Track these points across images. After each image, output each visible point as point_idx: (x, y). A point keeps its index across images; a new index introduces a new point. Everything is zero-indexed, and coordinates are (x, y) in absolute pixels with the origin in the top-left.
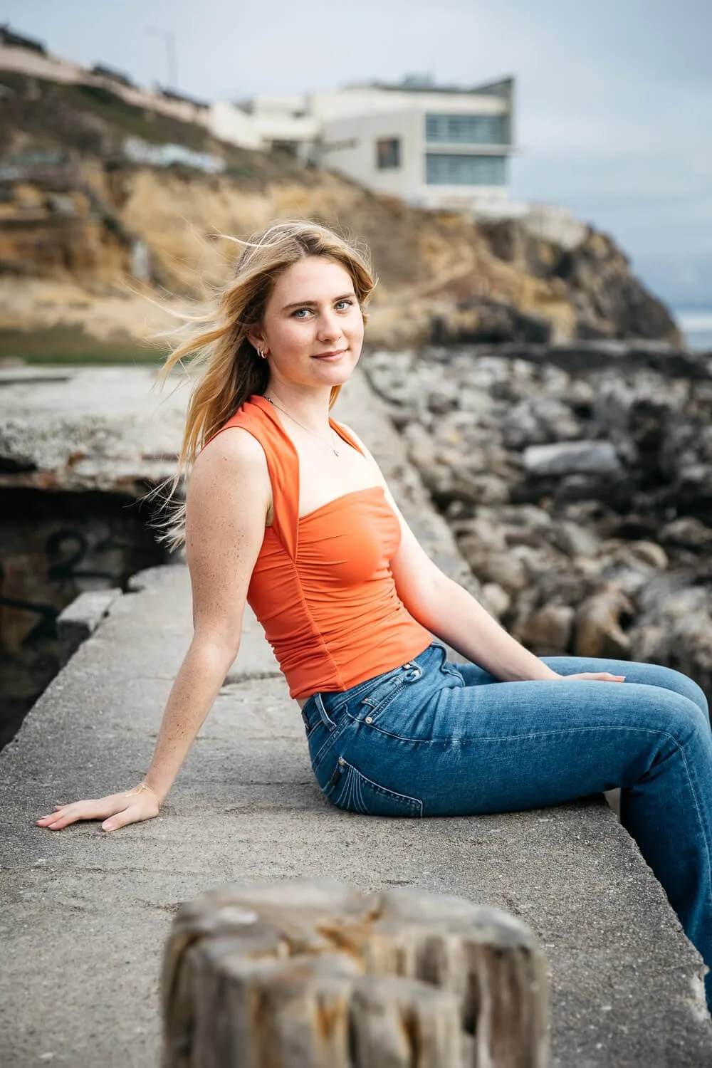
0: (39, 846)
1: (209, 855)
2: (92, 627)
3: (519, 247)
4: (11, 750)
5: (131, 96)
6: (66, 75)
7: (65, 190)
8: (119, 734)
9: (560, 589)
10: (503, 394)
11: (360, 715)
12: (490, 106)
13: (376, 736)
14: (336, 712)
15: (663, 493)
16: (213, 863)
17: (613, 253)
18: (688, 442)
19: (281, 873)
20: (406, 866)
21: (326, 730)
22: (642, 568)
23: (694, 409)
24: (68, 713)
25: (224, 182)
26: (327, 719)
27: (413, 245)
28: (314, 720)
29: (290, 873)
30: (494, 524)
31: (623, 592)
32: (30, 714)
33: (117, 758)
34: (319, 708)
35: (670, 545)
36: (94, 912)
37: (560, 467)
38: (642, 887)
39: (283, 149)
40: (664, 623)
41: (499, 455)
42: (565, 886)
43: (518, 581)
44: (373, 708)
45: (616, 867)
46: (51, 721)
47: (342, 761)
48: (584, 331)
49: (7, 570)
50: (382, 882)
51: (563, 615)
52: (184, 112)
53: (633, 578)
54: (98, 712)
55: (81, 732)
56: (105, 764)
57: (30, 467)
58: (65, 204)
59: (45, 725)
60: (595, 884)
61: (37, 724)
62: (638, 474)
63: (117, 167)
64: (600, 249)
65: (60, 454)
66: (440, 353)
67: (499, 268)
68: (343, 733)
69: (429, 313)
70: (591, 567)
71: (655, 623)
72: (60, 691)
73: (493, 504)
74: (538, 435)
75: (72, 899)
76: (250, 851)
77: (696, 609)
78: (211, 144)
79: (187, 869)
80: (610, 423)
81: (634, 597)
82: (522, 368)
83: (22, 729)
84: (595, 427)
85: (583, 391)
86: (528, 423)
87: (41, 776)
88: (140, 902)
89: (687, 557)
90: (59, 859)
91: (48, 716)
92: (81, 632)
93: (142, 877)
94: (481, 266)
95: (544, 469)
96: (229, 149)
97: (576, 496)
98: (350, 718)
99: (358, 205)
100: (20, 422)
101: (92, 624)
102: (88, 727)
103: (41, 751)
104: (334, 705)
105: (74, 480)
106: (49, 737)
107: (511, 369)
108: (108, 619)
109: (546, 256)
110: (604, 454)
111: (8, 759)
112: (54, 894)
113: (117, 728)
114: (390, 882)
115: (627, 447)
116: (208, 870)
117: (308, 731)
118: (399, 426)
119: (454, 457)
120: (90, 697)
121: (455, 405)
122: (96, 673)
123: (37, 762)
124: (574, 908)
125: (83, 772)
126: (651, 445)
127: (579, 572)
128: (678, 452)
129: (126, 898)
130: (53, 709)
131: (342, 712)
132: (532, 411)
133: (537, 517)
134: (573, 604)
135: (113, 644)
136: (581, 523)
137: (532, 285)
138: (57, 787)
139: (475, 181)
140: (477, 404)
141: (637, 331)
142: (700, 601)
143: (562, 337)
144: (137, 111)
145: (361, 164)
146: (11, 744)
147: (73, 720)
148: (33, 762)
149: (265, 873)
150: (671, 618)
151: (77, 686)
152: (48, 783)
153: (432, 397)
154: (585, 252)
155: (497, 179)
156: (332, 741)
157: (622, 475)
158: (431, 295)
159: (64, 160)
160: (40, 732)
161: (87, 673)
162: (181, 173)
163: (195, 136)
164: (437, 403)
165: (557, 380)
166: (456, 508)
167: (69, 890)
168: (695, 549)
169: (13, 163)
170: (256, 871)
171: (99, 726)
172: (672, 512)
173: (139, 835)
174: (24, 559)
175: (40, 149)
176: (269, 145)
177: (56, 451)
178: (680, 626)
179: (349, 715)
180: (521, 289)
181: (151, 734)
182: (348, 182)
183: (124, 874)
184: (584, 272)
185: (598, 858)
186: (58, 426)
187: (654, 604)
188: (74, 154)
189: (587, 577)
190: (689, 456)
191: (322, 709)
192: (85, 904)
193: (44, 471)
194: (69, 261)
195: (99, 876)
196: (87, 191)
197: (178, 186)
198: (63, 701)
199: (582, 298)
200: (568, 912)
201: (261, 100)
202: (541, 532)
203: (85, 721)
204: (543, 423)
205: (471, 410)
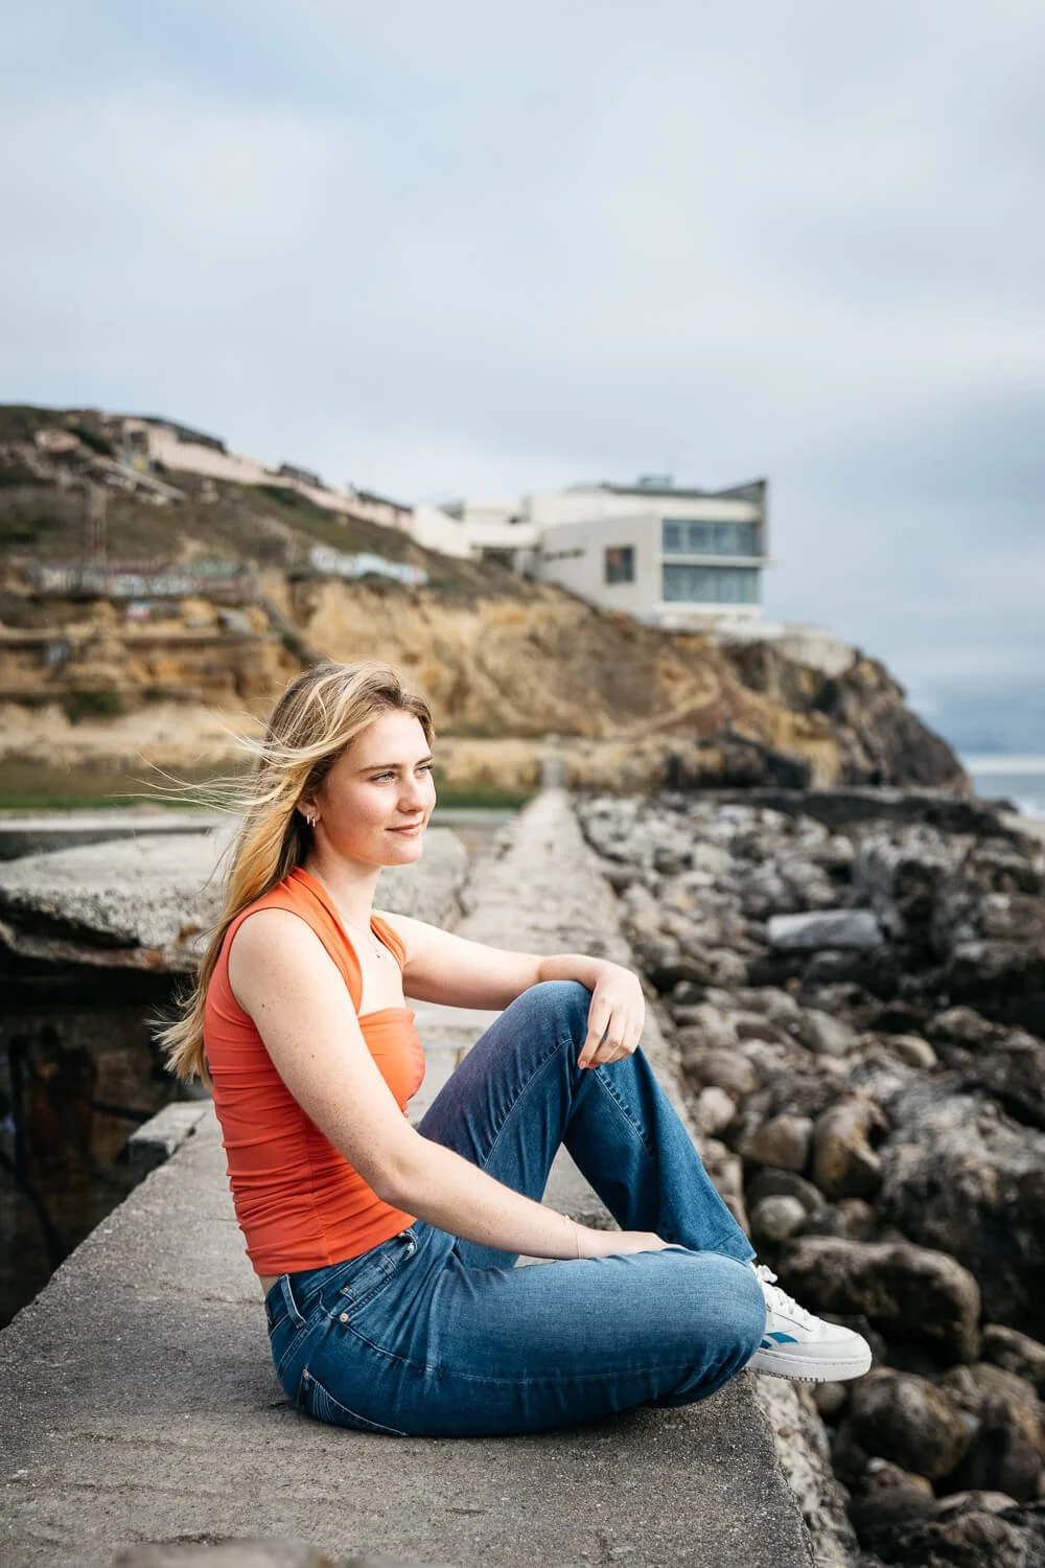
0: (25, 1451)
1: (235, 1469)
2: (170, 1150)
3: (774, 674)
4: (27, 1315)
5: (321, 499)
6: (249, 475)
7: (239, 605)
8: (166, 1296)
9: (797, 1094)
10: (745, 849)
11: (335, 1309)
12: (739, 512)
13: (351, 1342)
14: (307, 1302)
15: (935, 974)
16: (238, 1479)
17: (885, 683)
18: (964, 913)
19: (321, 1495)
20: (481, 1488)
21: (293, 1328)
22: (901, 1069)
23: (970, 873)
24: (109, 1266)
25: (425, 596)
26: (294, 1311)
27: (648, 670)
28: (280, 1313)
29: (332, 1496)
30: (723, 1009)
31: (874, 1099)
32: (63, 1266)
33: (155, 1328)
34: (286, 1296)
35: (939, 1039)
36: (70, 1548)
37: (809, 941)
38: (777, 1525)
39: (498, 558)
40: (923, 1140)
41: (739, 924)
42: (679, 1522)
43: (747, 1085)
44: (352, 1302)
45: (749, 1495)
46: (86, 1276)
47: (307, 1374)
48: (849, 773)
49: (101, 1068)
50: (447, 1511)
51: (800, 1127)
52: (383, 517)
53: (887, 1083)
54: (146, 1266)
55: (119, 1292)
56: (137, 1337)
57: (134, 943)
58: (239, 621)
59: (77, 1282)
60: (717, 1519)
61: (68, 1279)
62: (905, 951)
63: (302, 579)
64: (871, 679)
65: (170, 927)
66: (676, 798)
67: (749, 698)
68: (313, 1334)
69: (663, 749)
70: (838, 1067)
71: (913, 1141)
72: (107, 1234)
73: (726, 985)
74: (785, 902)
75: (47, 1528)
76: (289, 1463)
77: (963, 1124)
78: (411, 552)
79: (203, 1487)
80: (872, 887)
81: (887, 1106)
82: (771, 818)
83: (49, 1286)
84: (853, 892)
85: (843, 847)
86: (775, 886)
87: (53, 1353)
88: (132, 1535)
89: (961, 1055)
90: (45, 1470)
91: (84, 1269)
92: (157, 1154)
93: (142, 1498)
94: (727, 694)
95: (791, 943)
96: (433, 557)
97: (828, 977)
98: (322, 1311)
99: (583, 624)
100: (124, 889)
101: (171, 1145)
102: (130, 1286)
103: (62, 1319)
104: (306, 1291)
105: (185, 959)
106: (78, 1299)
107: (758, 820)
108: (192, 1139)
109: (805, 685)
110: (864, 925)
111: (20, 1328)
112: (26, 1520)
113: (165, 1287)
114: (456, 1511)
115: (891, 918)
116: (229, 1490)
117: (271, 1327)
118: (619, 888)
119: (681, 925)
120: (142, 1245)
121: (687, 862)
122: (158, 1211)
123: (53, 1333)
124: (684, 1553)
125: (108, 1348)
126: (920, 915)
127: (823, 1072)
128: (953, 924)
129: (114, 1529)
130: (93, 1259)
131: (314, 1302)
132: (778, 871)
133: (781, 1001)
134: (813, 1115)
135: (190, 1172)
136: (832, 1012)
137: (788, 719)
138: (68, 1369)
139: (720, 598)
140: (714, 860)
141: (916, 777)
142: (968, 1114)
143: (823, 781)
144: (329, 515)
145: (587, 576)
146: (28, 1307)
147: (113, 1277)
148: (48, 1333)
149: (300, 1496)
150: (932, 1134)
151: (129, 1230)
152: (59, 1362)
153: (659, 851)
154: (852, 681)
155: (748, 596)
156: (298, 1343)
157: (885, 952)
158: (668, 729)
159: (242, 570)
160: (68, 1291)
161: (146, 1212)
162: (376, 585)
163: (393, 543)
164: (665, 858)
165: (814, 835)
166: (683, 988)
167: (46, 1515)
168: (970, 1045)
169: (181, 574)
170: (290, 1493)
171: (143, 1285)
172: (944, 1000)
173: (154, 1438)
174: (123, 1055)
175: (214, 558)
176: (478, 555)
177: (164, 924)
178: (942, 1144)
179: (323, 1308)
180: (775, 724)
181: (206, 1296)
182: (573, 597)
183: (121, 1493)
184: (850, 705)
185: (728, 1481)
186: (170, 894)
187: (912, 1116)
188: (253, 564)
189: (829, 1079)
190: (965, 931)
191: (289, 1298)
192: (60, 1536)
193: (148, 947)
194: (240, 686)
195: (89, 1495)
196: (265, 606)
197: (373, 601)
198: (107, 1249)
199: (849, 735)
200: (675, 1559)
201: (471, 504)
202: (783, 1022)
203: (128, 1277)
204: (791, 885)
205: (706, 869)
